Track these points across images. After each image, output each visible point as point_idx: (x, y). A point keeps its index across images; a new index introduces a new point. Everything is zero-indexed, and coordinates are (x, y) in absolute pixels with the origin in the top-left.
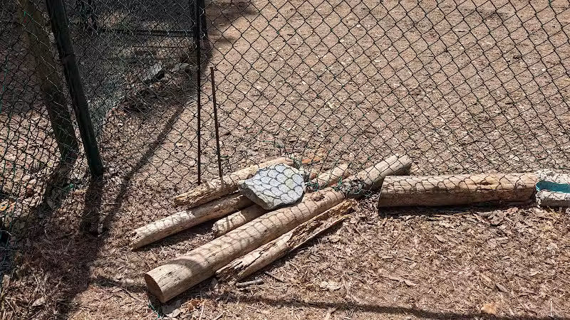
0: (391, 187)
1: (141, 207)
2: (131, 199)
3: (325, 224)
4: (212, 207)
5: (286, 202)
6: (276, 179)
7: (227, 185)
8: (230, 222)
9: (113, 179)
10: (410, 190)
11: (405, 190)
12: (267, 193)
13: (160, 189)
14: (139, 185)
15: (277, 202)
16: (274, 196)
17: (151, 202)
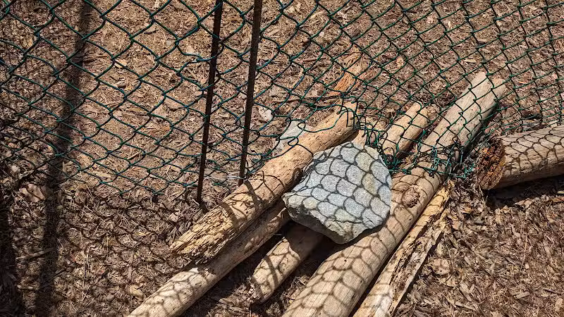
0: (516, 165)
1: (99, 250)
2: (73, 234)
3: (423, 244)
4: (241, 249)
5: (371, 225)
6: (346, 178)
7: (263, 202)
8: (277, 271)
9: (24, 191)
10: (540, 165)
11: (533, 167)
12: (341, 215)
13: (124, 204)
14: (83, 200)
15: (359, 229)
16: (352, 219)
17: (116, 235)
